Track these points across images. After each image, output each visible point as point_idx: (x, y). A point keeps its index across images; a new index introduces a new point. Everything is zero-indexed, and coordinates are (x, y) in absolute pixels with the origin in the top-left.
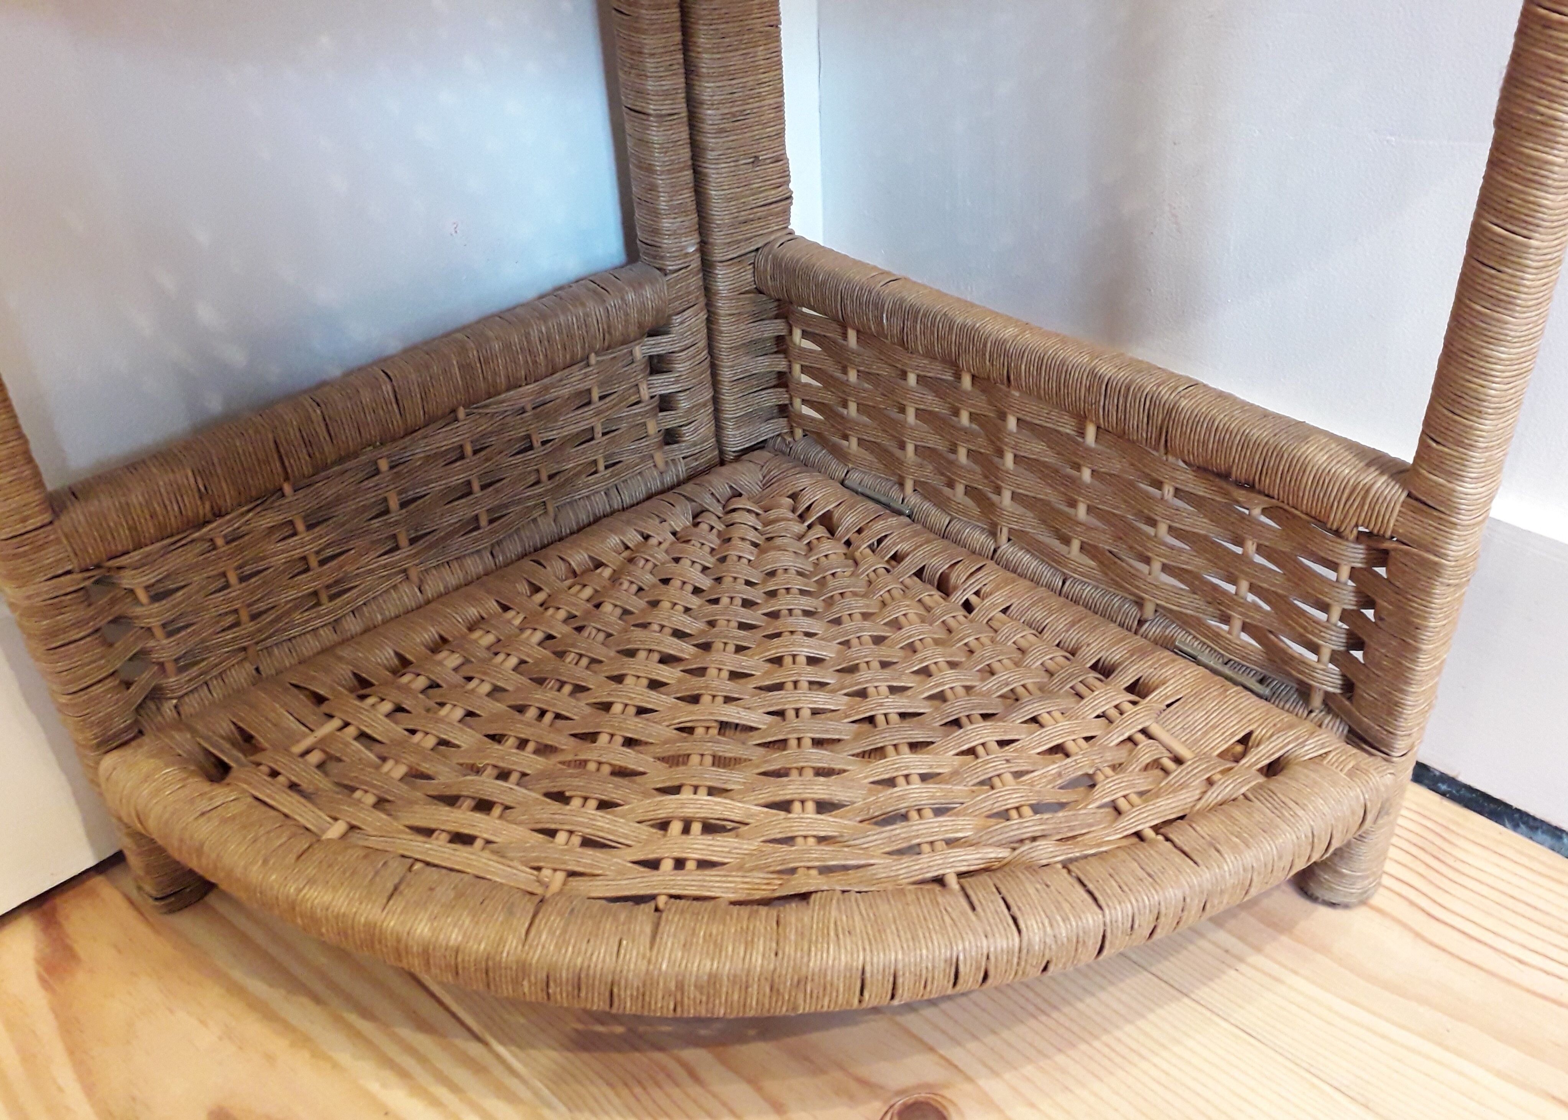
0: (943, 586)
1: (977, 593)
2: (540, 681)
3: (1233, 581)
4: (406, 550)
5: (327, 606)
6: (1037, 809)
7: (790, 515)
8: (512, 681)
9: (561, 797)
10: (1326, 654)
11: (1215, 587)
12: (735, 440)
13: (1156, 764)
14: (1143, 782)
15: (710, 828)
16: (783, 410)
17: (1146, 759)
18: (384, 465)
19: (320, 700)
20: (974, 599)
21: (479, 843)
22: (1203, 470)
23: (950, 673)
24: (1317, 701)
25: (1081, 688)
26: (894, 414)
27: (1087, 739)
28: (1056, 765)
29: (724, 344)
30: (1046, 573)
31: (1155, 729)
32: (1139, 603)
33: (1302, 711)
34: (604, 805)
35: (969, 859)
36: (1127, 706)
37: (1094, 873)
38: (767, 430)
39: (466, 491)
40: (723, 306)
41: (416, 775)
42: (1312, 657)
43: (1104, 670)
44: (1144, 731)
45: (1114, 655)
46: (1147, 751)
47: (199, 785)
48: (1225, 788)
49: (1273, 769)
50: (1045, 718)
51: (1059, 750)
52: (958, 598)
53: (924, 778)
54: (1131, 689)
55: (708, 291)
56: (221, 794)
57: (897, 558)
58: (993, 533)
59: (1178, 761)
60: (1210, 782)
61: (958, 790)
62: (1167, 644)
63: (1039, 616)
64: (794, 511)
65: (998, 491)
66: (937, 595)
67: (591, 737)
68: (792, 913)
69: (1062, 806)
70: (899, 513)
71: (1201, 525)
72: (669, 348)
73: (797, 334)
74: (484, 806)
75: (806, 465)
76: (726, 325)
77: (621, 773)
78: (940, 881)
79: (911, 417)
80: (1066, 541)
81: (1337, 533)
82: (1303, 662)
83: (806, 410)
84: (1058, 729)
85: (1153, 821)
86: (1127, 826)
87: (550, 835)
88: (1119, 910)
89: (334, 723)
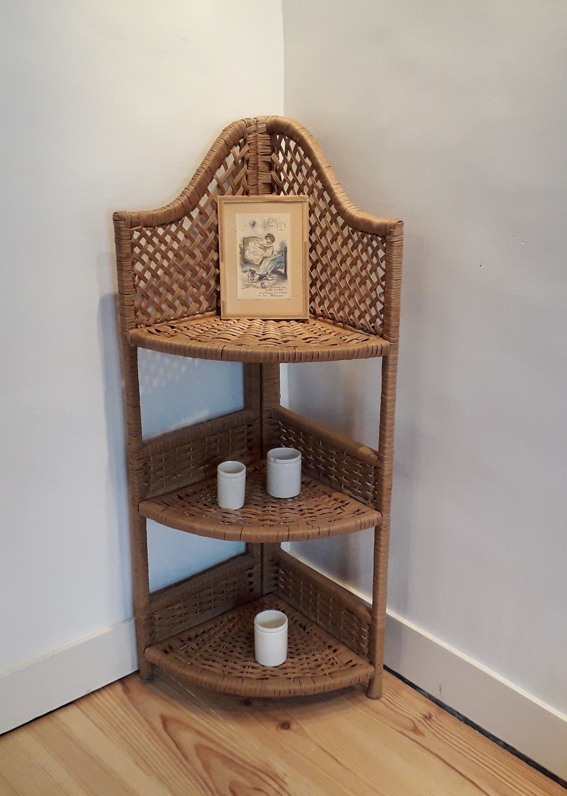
0: (304, 628)
1: (310, 630)
2: (223, 641)
3: (354, 631)
4: (199, 613)
5: (183, 623)
6: (310, 668)
8: (218, 640)
9: (227, 661)
10: (366, 646)
11: (351, 632)
12: (265, 591)
13: (333, 664)
14: (330, 666)
15: (253, 668)
16: (277, 585)
18: (198, 596)
19: (183, 641)
20: (309, 631)
21: (213, 667)
22: (347, 610)
23: (301, 645)
24: (364, 655)
25: (324, 650)
26: (299, 590)
27: (323, 659)
28: (314, 663)
29: (264, 571)
30: (325, 627)
31: (335, 658)
32: (340, 634)
33: (361, 656)
34: (235, 663)
35: (295, 675)
36: (332, 654)
37: (316, 679)
38: (273, 589)
39: (210, 601)
40: (265, 563)
41: (201, 656)
42: (364, 646)
43: (330, 647)
44: (333, 658)
45: (333, 644)
46: (332, 661)
47: (164, 654)
49: (354, 665)
50: (316, 654)
51: (317, 660)
52: (307, 631)
53: (291, 662)
54: (334, 650)
55: (262, 560)
56: (169, 656)
57: (296, 621)
58: (316, 617)
59: (337, 663)
60: (342, 667)
62: (343, 643)
63: (321, 635)
65: (317, 609)
66: (302, 630)
67: (232, 652)
68: (265, 681)
69: (314, 669)
70: (298, 611)
71: (348, 620)
72: (253, 580)
73: (280, 570)
74: (214, 661)
75: (280, 598)
76: (265, 568)
77: (238, 658)
78: (290, 678)
79: (301, 591)
80: (328, 620)
83: (282, 586)
84: (318, 656)
85: (329, 672)
86: (324, 673)
87: (225, 666)
88: (318, 685)
89: (186, 645)
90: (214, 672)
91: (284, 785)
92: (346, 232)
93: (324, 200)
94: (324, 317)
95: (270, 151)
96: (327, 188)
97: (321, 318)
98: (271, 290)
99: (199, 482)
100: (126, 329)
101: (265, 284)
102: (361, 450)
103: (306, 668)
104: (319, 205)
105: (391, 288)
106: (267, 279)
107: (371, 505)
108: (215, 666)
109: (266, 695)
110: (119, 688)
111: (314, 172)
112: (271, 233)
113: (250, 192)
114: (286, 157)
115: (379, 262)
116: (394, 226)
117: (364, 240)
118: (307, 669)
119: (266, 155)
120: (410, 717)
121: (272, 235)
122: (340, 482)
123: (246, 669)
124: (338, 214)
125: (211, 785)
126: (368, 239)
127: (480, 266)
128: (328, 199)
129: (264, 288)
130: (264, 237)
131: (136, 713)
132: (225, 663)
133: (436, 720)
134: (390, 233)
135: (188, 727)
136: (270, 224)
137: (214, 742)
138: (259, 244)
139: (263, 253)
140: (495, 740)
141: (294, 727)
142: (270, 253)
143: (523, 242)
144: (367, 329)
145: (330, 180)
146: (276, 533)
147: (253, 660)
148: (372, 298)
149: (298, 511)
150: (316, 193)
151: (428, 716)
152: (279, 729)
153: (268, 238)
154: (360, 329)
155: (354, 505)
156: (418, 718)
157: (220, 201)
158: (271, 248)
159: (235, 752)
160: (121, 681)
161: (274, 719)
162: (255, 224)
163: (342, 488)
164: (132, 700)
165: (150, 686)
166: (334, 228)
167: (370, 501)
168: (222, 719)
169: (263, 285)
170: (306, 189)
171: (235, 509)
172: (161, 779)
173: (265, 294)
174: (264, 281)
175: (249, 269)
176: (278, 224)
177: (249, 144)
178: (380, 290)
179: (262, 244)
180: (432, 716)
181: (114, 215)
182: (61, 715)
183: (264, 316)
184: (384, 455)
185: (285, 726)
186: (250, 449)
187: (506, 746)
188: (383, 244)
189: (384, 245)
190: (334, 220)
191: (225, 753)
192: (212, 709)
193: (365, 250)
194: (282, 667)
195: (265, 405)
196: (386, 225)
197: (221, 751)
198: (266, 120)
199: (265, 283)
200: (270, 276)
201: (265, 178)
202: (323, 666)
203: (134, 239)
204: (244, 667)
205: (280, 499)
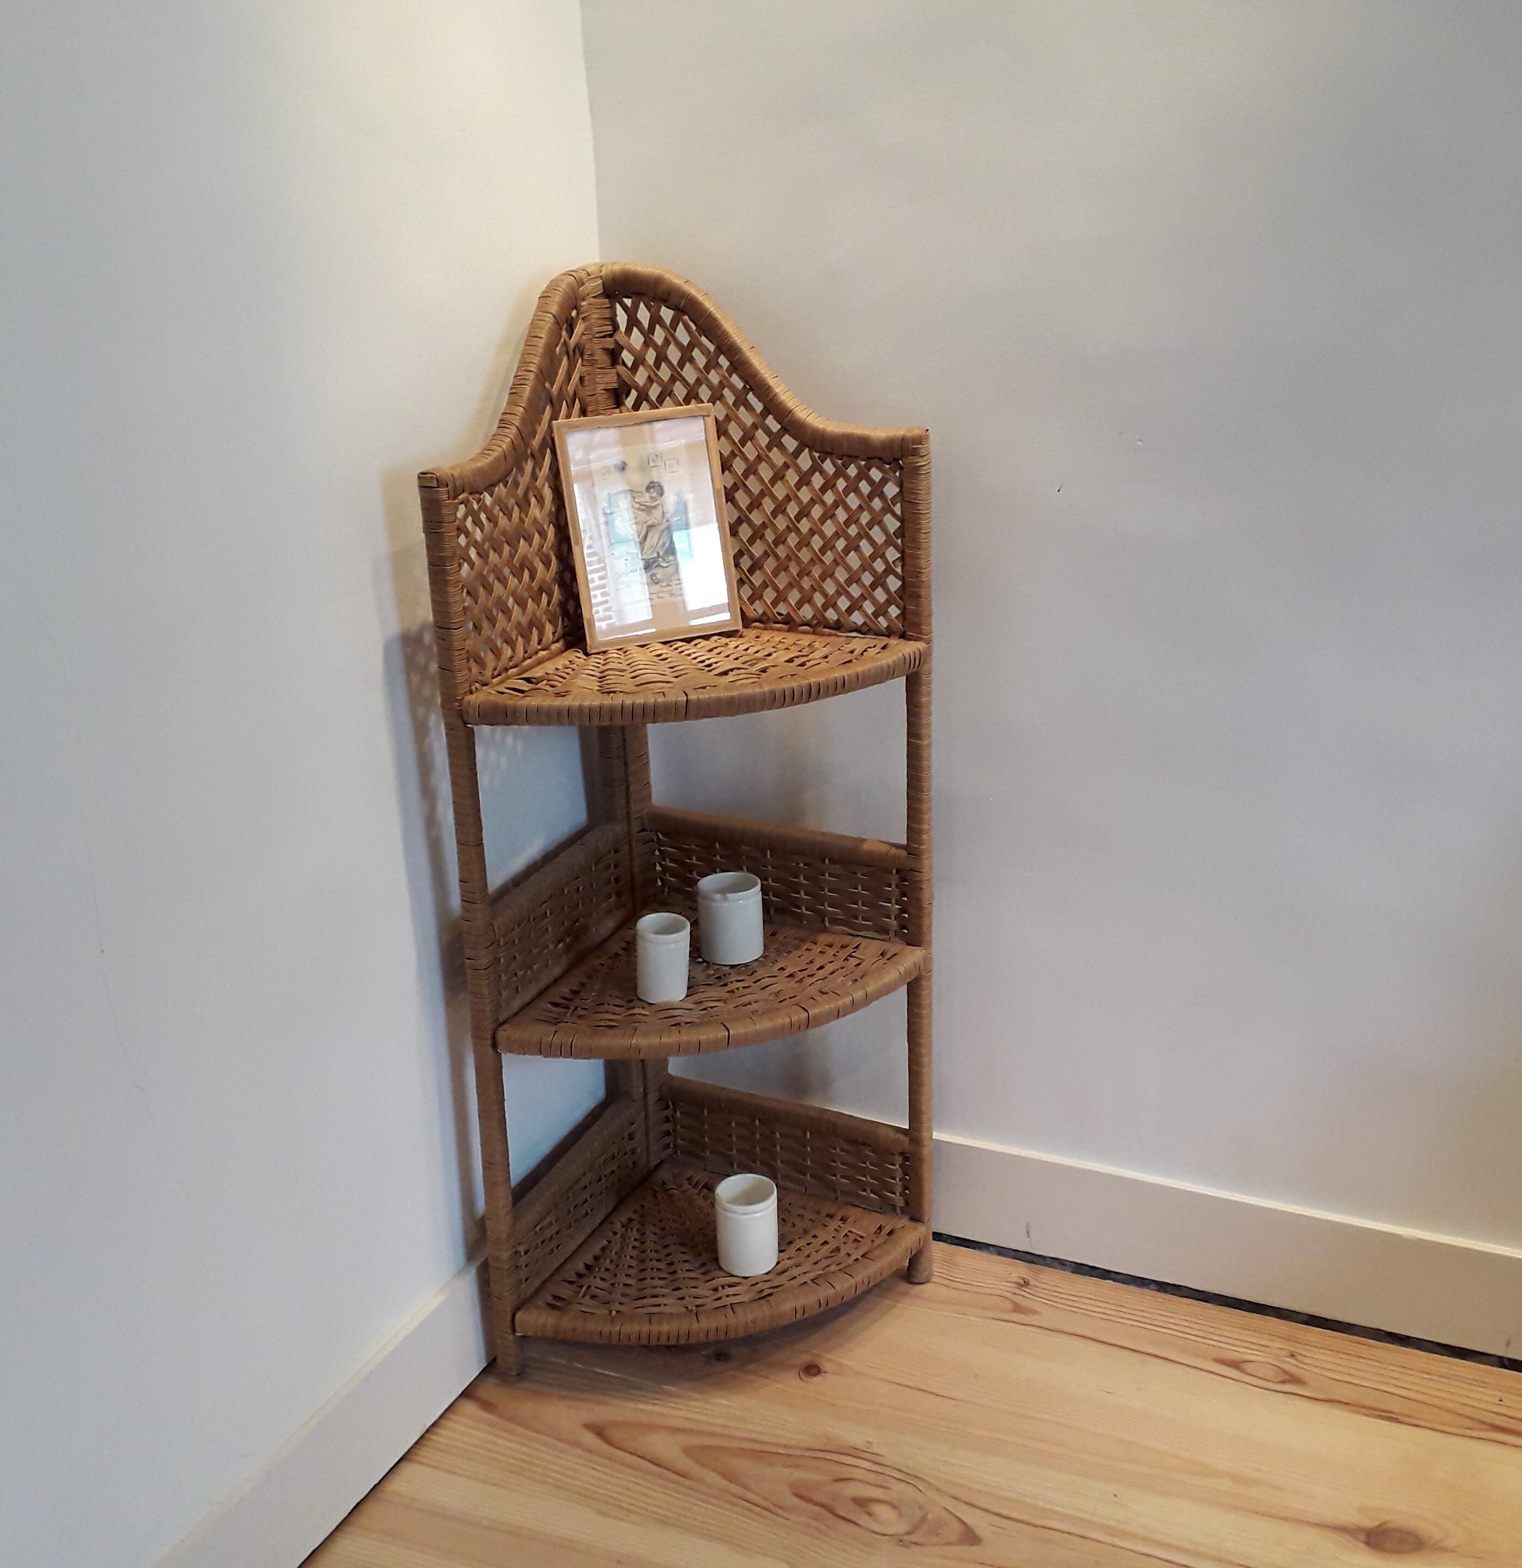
2: (642, 1261)
3: (865, 1176)
4: (573, 1226)
6: (825, 1259)
7: (690, 1187)
8: (633, 1263)
9: (678, 1289)
10: (898, 1194)
11: (859, 1180)
12: (653, 1161)
13: (856, 1240)
14: (854, 1245)
15: (731, 1286)
16: (669, 1145)
17: (853, 1238)
18: (571, 1194)
19: (572, 1283)
21: (662, 1305)
22: (848, 1141)
24: (898, 1211)
25: (825, 1223)
26: (727, 1139)
27: (833, 1237)
28: (826, 1247)
29: (651, 1123)
30: (797, 1187)
31: (852, 1230)
32: (835, 1191)
33: (895, 1214)
34: (695, 1288)
35: (812, 1275)
36: (842, 1225)
37: (848, 1270)
38: (664, 1154)
40: (650, 1109)
41: (624, 1295)
42: (893, 1196)
43: (831, 1216)
44: (850, 1231)
45: (832, 1211)
46: (852, 1237)
47: (558, 1312)
48: (877, 1243)
49: (890, 1233)
50: (818, 1234)
51: (825, 1243)
53: (788, 1259)
54: (841, 1220)
55: (646, 1104)
56: (571, 1313)
59: (862, 1237)
60: (873, 1241)
61: (801, 1259)
62: (848, 1204)
63: (802, 1203)
64: (690, 1184)
65: (775, 1161)
67: (674, 1272)
68: (769, 1299)
69: (832, 1256)
71: (851, 1160)
73: (678, 1113)
74: (656, 1297)
75: (687, 1166)
77: (692, 1278)
78: (805, 1283)
79: (734, 1139)
80: (805, 1175)
81: (893, 1154)
82: (892, 1198)
83: (682, 1143)
84: (822, 1237)
85: (861, 1254)
86: (853, 1257)
87: (683, 1298)
88: (859, 1278)
89: (584, 1288)
90: (671, 1313)
91: (879, 1459)
92: (805, 461)
93: (749, 408)
94: (765, 621)
95: (610, 328)
96: (755, 384)
97: (757, 624)
98: (669, 585)
99: (566, 972)
100: (456, 696)
101: (658, 576)
102: (865, 847)
103: (820, 1260)
104: (738, 418)
105: (919, 549)
106: (659, 566)
107: (897, 939)
108: (665, 1303)
109: (782, 1323)
110: (469, 1407)
111: (723, 361)
112: (655, 480)
113: (589, 409)
114: (651, 336)
115: (889, 505)
116: (920, 440)
117: (849, 471)
118: (823, 1260)
119: (604, 337)
120: (998, 1292)
121: (657, 483)
122: (822, 915)
123: (722, 1293)
124: (785, 430)
125: (758, 1500)
126: (858, 467)
127: (1059, 491)
128: (759, 407)
129: (657, 583)
130: (644, 489)
131: (539, 1436)
132: (679, 1293)
133: (1036, 1284)
134: (915, 452)
135: (650, 1428)
136: (652, 464)
137: (713, 1434)
138: (637, 503)
139: (647, 518)
140: (1141, 1282)
141: (827, 1366)
142: (659, 517)
143: (1141, 441)
144: (869, 629)
145: (762, 371)
146: (787, 1020)
147: (722, 1274)
148: (875, 571)
149: (787, 977)
150: (730, 397)
151: (1021, 1282)
152: (805, 1379)
153: (652, 490)
154: (851, 631)
155: (870, 949)
156: (1009, 1289)
157: (558, 430)
158: (660, 507)
159: (764, 1438)
160: (467, 1394)
161: (784, 1366)
162: (625, 468)
163: (827, 925)
164: (512, 1419)
165: (524, 1385)
166: (777, 457)
167: (892, 933)
168: (697, 1396)
169: (654, 578)
170: (704, 392)
171: (681, 999)
172: (665, 1522)
173: (660, 595)
174: (655, 571)
175: (626, 552)
176: (667, 463)
177: (583, 319)
178: (892, 554)
179: (642, 503)
180: (1029, 1281)
181: (419, 478)
182: (398, 1485)
183: (664, 635)
184: (922, 844)
185: (812, 1370)
186: (619, 895)
187: (1163, 1287)
188: (895, 473)
189: (897, 474)
190: (775, 442)
191: (745, 1445)
192: (665, 1384)
193: (852, 488)
194: (778, 1271)
195: (634, 807)
196: (903, 439)
197: (734, 1444)
198: (601, 271)
199: (657, 574)
200: (664, 559)
201: (608, 379)
202: (844, 1249)
203: (459, 519)
204: (716, 1290)
205: (738, 967)
